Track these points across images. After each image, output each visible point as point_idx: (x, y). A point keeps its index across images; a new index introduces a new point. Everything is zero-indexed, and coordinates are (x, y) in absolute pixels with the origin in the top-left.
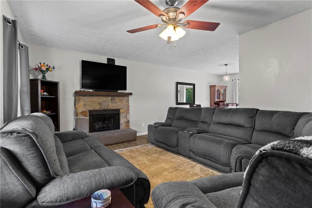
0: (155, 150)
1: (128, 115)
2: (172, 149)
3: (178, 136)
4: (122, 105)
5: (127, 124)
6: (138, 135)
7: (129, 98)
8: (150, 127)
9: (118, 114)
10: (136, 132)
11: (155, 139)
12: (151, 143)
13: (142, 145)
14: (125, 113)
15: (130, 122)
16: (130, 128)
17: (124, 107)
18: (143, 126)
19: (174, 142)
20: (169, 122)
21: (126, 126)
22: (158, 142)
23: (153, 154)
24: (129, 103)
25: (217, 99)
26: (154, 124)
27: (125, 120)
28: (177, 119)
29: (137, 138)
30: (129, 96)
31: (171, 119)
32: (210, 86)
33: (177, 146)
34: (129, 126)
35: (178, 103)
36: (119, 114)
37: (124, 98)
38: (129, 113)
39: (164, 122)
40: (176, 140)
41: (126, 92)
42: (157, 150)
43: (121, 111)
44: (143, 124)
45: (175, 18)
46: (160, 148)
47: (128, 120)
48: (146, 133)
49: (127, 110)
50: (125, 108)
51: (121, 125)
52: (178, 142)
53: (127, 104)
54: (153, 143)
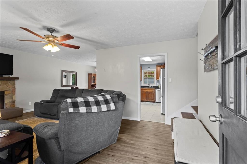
0: (40, 120)
1: (14, 96)
2: (54, 117)
3: (58, 108)
4: (7, 88)
5: (12, 104)
6: (24, 112)
7: (16, 81)
8: (36, 104)
9: (2, 95)
10: (22, 110)
11: (40, 113)
12: (37, 116)
13: (28, 119)
14: (11, 95)
15: (16, 101)
16: (16, 107)
17: (9, 89)
18: (29, 105)
19: (55, 112)
20: (53, 99)
21: (11, 106)
22: (43, 114)
23: (38, 123)
24: (15, 86)
25: (93, 83)
26: (40, 102)
27: (11, 100)
28: (59, 97)
29: (23, 114)
30: (16, 80)
31: (55, 97)
32: (88, 74)
33: (57, 114)
34: (15, 105)
35: (62, 86)
36: (4, 95)
37: (9, 82)
38: (15, 94)
39: (49, 100)
40: (56, 111)
41: (12, 76)
42: (42, 120)
43: (6, 93)
44: (30, 103)
45: (53, 41)
46: (45, 118)
47: (13, 101)
48: (33, 110)
49: (12, 92)
50: (11, 90)
51: (5, 105)
52: (58, 111)
53: (13, 86)
54: (38, 115)
